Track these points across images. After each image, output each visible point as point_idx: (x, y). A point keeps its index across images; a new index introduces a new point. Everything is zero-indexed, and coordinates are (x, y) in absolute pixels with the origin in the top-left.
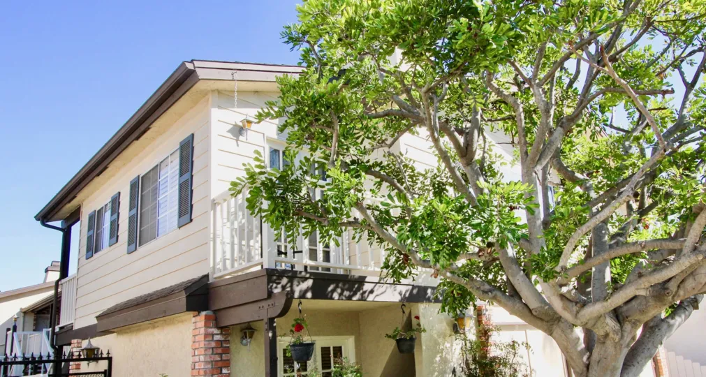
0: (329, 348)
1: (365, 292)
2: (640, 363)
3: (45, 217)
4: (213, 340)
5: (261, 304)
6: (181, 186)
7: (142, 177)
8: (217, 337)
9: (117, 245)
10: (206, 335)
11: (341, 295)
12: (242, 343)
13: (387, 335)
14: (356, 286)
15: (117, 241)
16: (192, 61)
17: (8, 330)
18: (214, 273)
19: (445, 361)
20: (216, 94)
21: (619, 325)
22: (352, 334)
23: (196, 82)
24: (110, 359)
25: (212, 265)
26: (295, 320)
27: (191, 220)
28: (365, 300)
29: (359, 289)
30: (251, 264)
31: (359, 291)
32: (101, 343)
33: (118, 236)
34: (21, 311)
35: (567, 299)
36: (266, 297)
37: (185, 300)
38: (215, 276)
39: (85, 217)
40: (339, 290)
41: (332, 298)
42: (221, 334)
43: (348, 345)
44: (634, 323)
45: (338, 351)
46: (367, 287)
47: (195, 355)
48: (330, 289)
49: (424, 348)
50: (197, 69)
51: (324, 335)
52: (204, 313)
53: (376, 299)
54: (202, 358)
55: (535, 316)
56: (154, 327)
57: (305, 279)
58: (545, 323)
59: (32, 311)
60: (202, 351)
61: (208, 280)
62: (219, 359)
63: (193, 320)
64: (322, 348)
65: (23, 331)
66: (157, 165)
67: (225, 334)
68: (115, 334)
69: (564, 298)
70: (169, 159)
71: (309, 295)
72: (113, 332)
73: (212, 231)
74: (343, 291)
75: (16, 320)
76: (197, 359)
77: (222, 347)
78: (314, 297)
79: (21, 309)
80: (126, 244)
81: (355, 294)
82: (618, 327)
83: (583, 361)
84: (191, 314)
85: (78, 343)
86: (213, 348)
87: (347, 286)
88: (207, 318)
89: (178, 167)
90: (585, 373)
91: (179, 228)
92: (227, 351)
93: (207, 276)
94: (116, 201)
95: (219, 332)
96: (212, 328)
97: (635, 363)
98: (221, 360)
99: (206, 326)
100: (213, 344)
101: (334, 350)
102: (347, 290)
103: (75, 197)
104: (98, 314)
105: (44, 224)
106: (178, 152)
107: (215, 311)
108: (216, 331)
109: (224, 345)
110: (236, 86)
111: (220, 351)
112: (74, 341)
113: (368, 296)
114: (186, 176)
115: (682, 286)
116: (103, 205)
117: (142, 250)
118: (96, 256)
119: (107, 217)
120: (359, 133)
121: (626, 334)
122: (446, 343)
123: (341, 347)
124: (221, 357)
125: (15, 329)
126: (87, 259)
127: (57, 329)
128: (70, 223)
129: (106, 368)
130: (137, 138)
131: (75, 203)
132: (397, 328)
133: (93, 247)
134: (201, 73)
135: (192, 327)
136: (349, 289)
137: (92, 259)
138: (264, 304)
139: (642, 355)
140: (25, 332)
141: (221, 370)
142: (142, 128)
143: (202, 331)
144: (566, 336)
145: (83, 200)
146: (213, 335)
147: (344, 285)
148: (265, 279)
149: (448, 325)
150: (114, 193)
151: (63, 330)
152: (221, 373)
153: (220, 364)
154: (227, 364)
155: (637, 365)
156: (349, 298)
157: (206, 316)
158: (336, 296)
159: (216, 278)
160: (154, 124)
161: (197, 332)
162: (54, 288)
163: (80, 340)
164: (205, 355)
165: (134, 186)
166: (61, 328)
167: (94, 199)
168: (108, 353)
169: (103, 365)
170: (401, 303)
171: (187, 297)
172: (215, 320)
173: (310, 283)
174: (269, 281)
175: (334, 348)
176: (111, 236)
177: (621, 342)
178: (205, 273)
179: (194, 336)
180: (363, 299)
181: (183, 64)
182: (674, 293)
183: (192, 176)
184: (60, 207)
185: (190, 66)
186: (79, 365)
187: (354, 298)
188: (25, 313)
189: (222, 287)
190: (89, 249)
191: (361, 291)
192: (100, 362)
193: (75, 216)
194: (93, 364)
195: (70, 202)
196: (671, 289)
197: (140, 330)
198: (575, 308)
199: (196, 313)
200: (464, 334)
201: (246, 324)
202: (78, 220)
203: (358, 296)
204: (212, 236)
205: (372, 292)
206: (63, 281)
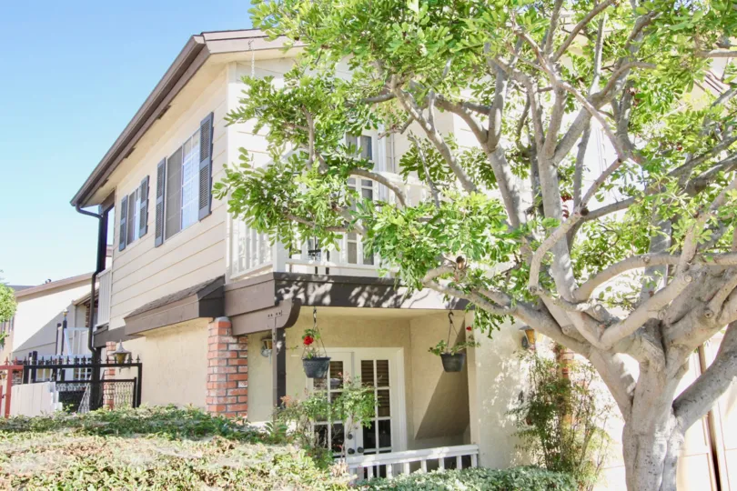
0: (372, 361)
1: (399, 297)
2: (705, 398)
3: (81, 202)
4: (227, 350)
5: (270, 312)
6: (202, 172)
7: (169, 160)
8: (234, 347)
9: (147, 236)
10: (220, 344)
11: (368, 299)
12: (262, 353)
13: (431, 349)
14: (388, 289)
15: (146, 232)
16: (202, 34)
17: (59, 325)
18: (230, 273)
19: (509, 382)
20: (234, 66)
21: (661, 351)
22: (400, 345)
23: (208, 57)
24: (140, 366)
25: (228, 265)
26: (307, 331)
27: (211, 213)
28: (399, 307)
29: (392, 293)
30: (262, 266)
31: (392, 295)
32: (132, 346)
33: (147, 226)
34: (72, 304)
35: (590, 317)
36: (273, 304)
37: (198, 303)
38: (232, 277)
39: (118, 203)
40: (365, 295)
41: (355, 305)
42: (237, 343)
43: (395, 358)
44: (682, 349)
45: (383, 366)
46: (402, 291)
47: (209, 367)
48: (354, 293)
49: (479, 365)
50: (208, 43)
51: (364, 346)
52: (218, 320)
53: (416, 306)
54: (216, 370)
55: (566, 336)
56: (178, 333)
57: (321, 283)
58: (580, 345)
59: (85, 304)
60: (216, 361)
61: (224, 282)
62: (235, 371)
63: (209, 326)
64: (363, 362)
65: (76, 326)
66: (181, 148)
67: (242, 344)
68: (144, 338)
69: (587, 317)
70: (192, 140)
71: (327, 300)
72: (142, 336)
73: (228, 226)
74: (370, 295)
75: (66, 314)
76: (211, 370)
77: (238, 357)
78: (333, 304)
79: (73, 301)
80: (154, 236)
81: (386, 298)
82: (660, 352)
83: (626, 393)
84: (206, 320)
85: (112, 346)
86: (227, 359)
87: (376, 289)
88: (221, 325)
89: (199, 151)
90: (628, 408)
91: (200, 220)
92: (244, 362)
93: (222, 278)
94: (145, 186)
95: (235, 341)
96: (226, 336)
97: (698, 398)
98: (238, 373)
99: (220, 334)
100: (228, 355)
101: (377, 365)
102: (376, 294)
103: (106, 181)
104: (126, 315)
105: (79, 210)
106: (200, 132)
107: (231, 318)
108: (231, 340)
109: (241, 356)
110: (253, 55)
111: (235, 362)
112: (108, 343)
113: (403, 301)
114: (207, 161)
115: (726, 306)
116: (134, 190)
117: (169, 243)
118: (128, 247)
119: (138, 205)
120: (356, 122)
121: (671, 362)
122: (510, 361)
123: (387, 361)
124: (237, 370)
125: (65, 325)
126: (121, 250)
127: (95, 329)
128: (106, 208)
129: (136, 375)
130: (160, 117)
131: (108, 186)
132: (442, 341)
133: (126, 238)
134: (212, 47)
135: (208, 334)
136: (379, 294)
137: (124, 251)
138: (273, 311)
139: (709, 389)
140: (77, 329)
141: (237, 384)
142: (162, 107)
143: (216, 339)
144: (604, 360)
145: (118, 183)
146: (228, 344)
147: (372, 289)
148: (272, 284)
149: (514, 339)
150: (144, 177)
151: (100, 330)
152: (237, 387)
153: (236, 377)
154: (244, 377)
155: (701, 400)
156: (378, 305)
157: (220, 323)
158: (361, 301)
159: (232, 280)
160: (173, 101)
161: (211, 340)
162: (91, 281)
163: (114, 343)
164: (219, 366)
165: (161, 170)
166: (99, 328)
167: (126, 182)
168: (138, 359)
169: (133, 372)
170: (449, 311)
171: (200, 301)
172: (230, 328)
173: (328, 287)
174: (277, 287)
175: (378, 361)
176: (141, 227)
177: (665, 372)
178: (222, 275)
179: (210, 344)
180: (397, 306)
181: (192, 38)
182: (716, 314)
183: (211, 162)
184: (93, 191)
185: (200, 40)
186: (114, 370)
187: (385, 305)
188: (77, 305)
189: (237, 291)
190: (122, 240)
191: (395, 296)
192: (132, 368)
193: (108, 202)
194: (125, 370)
195: (102, 185)
196: (713, 309)
197: (166, 334)
198: (599, 330)
199: (211, 319)
200: (534, 349)
201: (267, 333)
202: (112, 206)
203: (391, 301)
204: (228, 231)
205: (409, 296)
206: (100, 274)
